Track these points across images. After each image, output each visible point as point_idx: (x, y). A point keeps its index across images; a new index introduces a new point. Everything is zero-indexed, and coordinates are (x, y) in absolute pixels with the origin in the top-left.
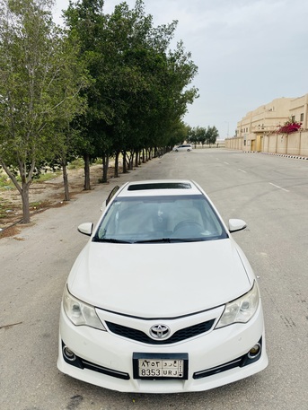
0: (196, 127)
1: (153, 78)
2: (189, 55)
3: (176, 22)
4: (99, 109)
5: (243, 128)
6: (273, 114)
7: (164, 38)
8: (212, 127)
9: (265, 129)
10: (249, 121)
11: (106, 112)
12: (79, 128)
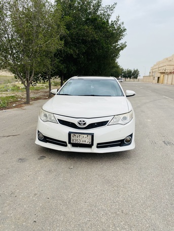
0: (127, 69)
1: (101, 34)
2: (123, 23)
3: (116, 4)
4: (70, 48)
5: (154, 70)
6: (172, 63)
7: (109, 12)
8: (136, 69)
9: (166, 71)
10: (157, 67)
11: (74, 50)
12: (58, 58)
